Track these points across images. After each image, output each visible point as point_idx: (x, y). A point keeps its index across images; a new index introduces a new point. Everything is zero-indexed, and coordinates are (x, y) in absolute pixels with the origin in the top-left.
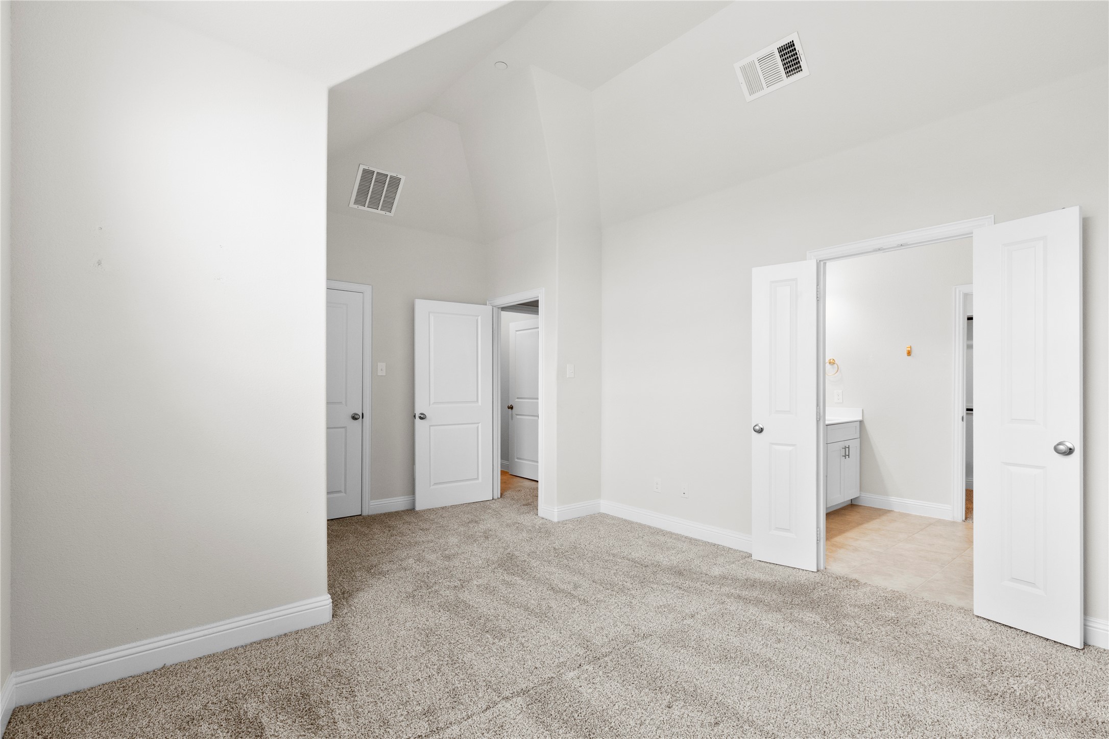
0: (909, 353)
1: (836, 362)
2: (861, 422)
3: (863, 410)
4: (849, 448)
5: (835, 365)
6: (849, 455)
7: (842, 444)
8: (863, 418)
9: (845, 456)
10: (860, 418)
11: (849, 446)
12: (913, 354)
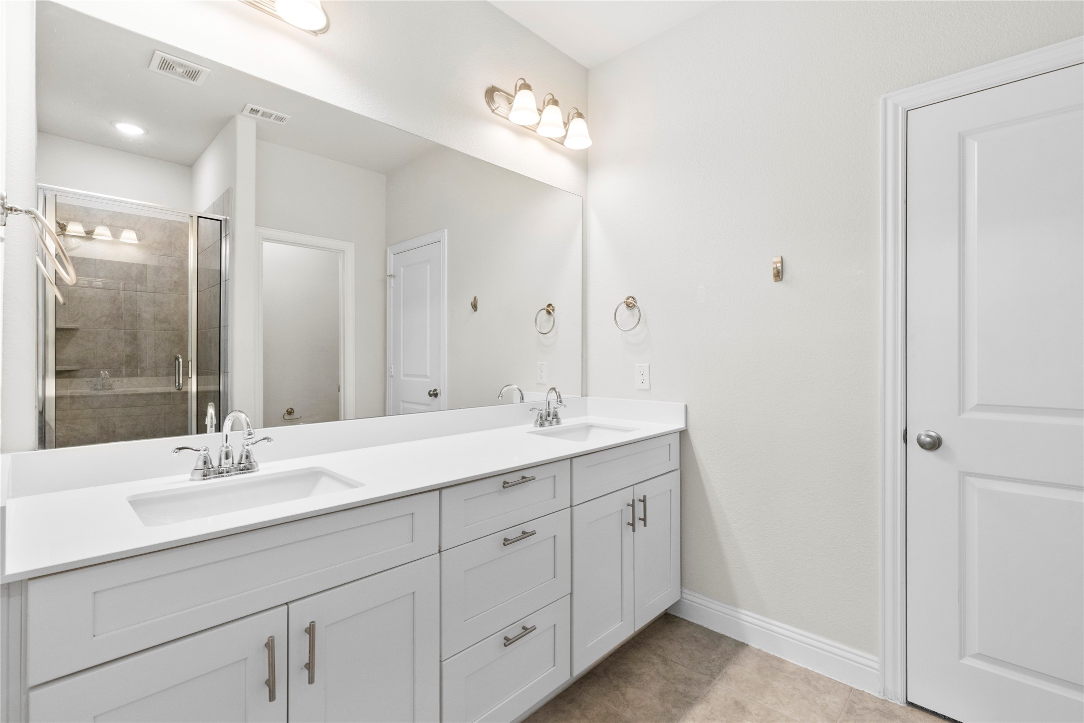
0: (779, 275)
1: (639, 304)
2: (683, 434)
3: (686, 407)
4: (644, 501)
5: (636, 310)
6: (644, 520)
7: (627, 496)
8: (686, 425)
9: (633, 525)
10: (681, 426)
11: (645, 496)
12: (786, 276)
